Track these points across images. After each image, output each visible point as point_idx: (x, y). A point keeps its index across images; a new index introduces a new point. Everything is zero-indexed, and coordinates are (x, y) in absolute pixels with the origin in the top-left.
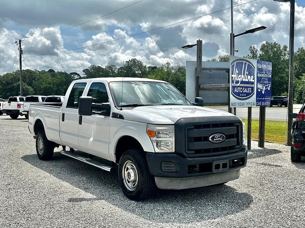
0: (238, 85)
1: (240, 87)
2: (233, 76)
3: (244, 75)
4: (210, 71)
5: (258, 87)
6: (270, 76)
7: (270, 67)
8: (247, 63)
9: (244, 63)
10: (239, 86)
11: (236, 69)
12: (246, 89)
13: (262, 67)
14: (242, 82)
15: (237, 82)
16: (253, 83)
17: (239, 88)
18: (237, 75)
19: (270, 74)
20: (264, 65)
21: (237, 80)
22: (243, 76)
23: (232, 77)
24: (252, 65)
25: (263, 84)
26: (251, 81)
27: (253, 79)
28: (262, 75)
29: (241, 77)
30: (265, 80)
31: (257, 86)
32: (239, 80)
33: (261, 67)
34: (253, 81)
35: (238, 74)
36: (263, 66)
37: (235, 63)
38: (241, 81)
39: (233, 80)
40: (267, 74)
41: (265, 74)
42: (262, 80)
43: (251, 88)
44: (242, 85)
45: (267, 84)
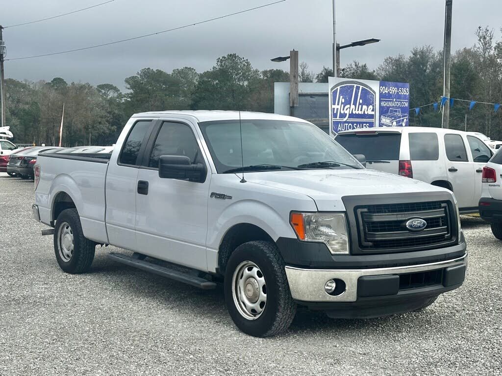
0: (345, 120)
1: (349, 123)
2: (336, 107)
3: (355, 104)
4: (311, 97)
5: (382, 122)
6: (407, 105)
7: (405, 91)
8: (361, 87)
9: (355, 86)
10: (346, 122)
11: (341, 97)
12: (358, 126)
13: (389, 92)
14: (352, 115)
15: (343, 116)
16: (372, 116)
17: (347, 124)
18: (342, 105)
19: (405, 102)
20: (393, 88)
21: (342, 112)
22: (353, 107)
23: (334, 109)
24: (371, 89)
25: (391, 117)
26: (369, 113)
27: (371, 109)
28: (390, 104)
29: (350, 108)
30: (396, 111)
31: (380, 121)
32: (347, 112)
33: (387, 92)
34: (373, 113)
35: (345, 104)
36: (391, 90)
37: (339, 87)
38: (349, 114)
39: (335, 112)
40: (399, 101)
41: (396, 101)
42: (390, 111)
43: (368, 124)
44: (352, 120)
45: (400, 117)
